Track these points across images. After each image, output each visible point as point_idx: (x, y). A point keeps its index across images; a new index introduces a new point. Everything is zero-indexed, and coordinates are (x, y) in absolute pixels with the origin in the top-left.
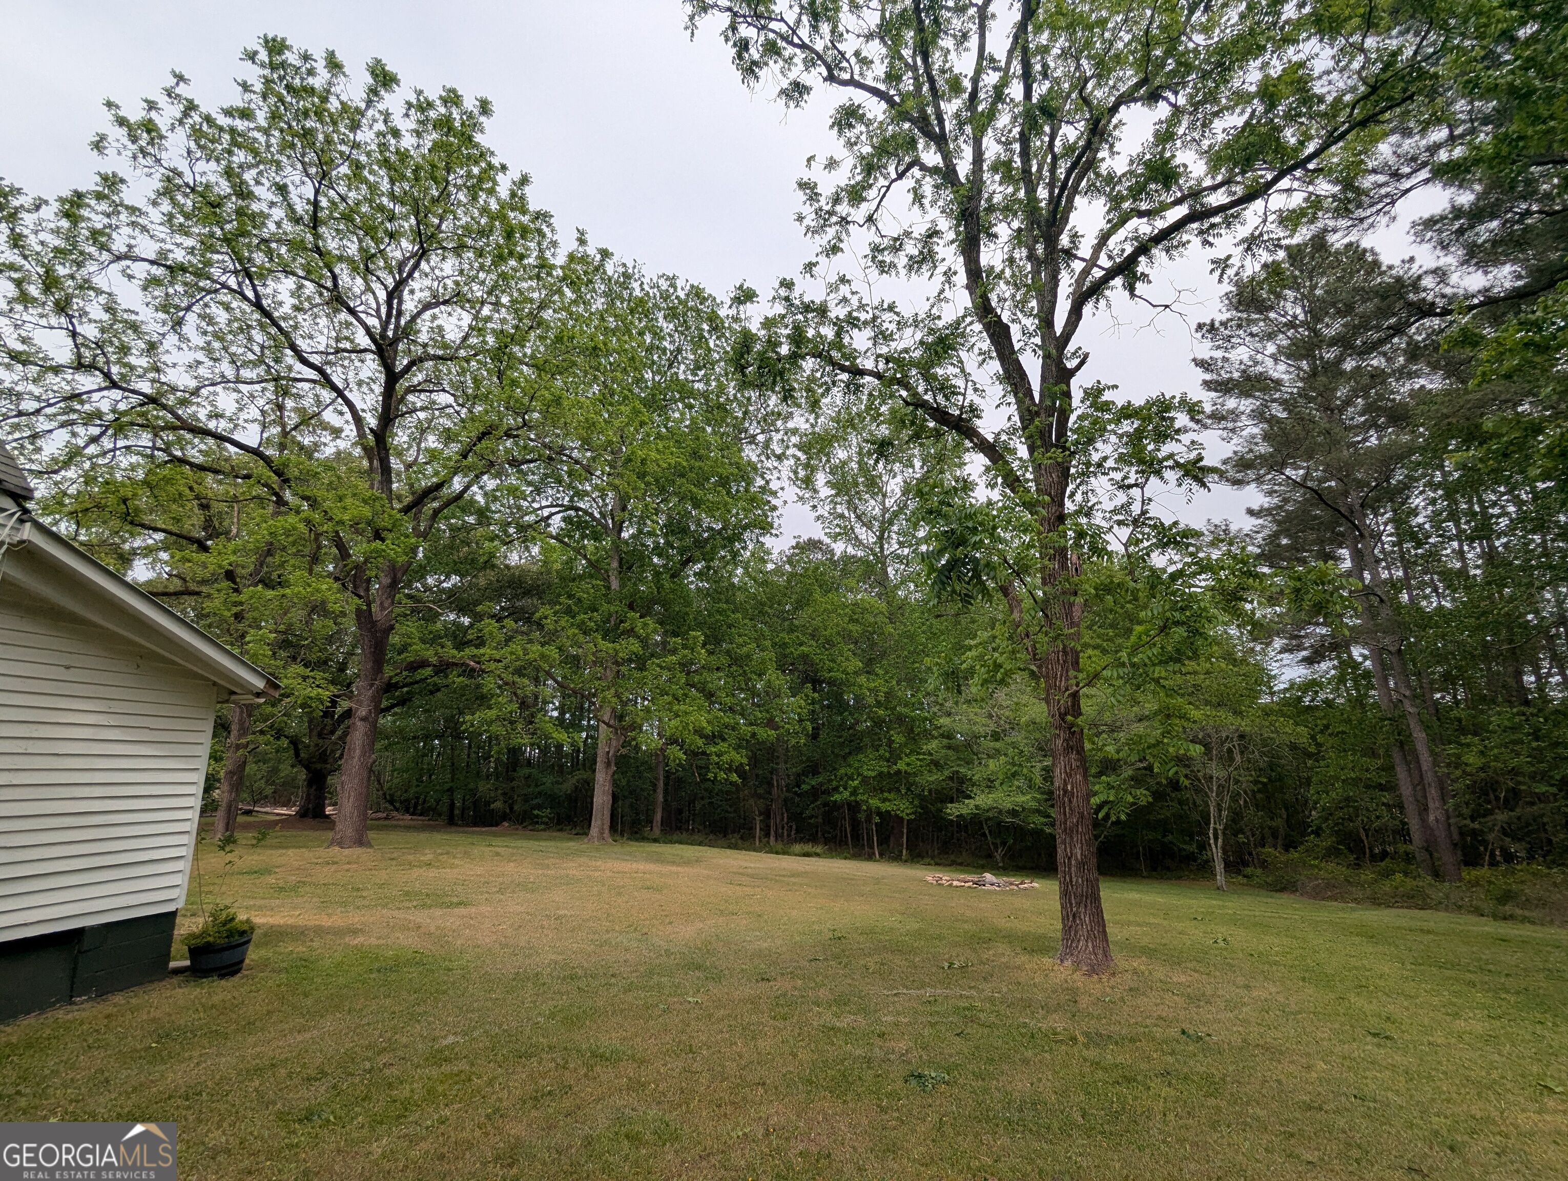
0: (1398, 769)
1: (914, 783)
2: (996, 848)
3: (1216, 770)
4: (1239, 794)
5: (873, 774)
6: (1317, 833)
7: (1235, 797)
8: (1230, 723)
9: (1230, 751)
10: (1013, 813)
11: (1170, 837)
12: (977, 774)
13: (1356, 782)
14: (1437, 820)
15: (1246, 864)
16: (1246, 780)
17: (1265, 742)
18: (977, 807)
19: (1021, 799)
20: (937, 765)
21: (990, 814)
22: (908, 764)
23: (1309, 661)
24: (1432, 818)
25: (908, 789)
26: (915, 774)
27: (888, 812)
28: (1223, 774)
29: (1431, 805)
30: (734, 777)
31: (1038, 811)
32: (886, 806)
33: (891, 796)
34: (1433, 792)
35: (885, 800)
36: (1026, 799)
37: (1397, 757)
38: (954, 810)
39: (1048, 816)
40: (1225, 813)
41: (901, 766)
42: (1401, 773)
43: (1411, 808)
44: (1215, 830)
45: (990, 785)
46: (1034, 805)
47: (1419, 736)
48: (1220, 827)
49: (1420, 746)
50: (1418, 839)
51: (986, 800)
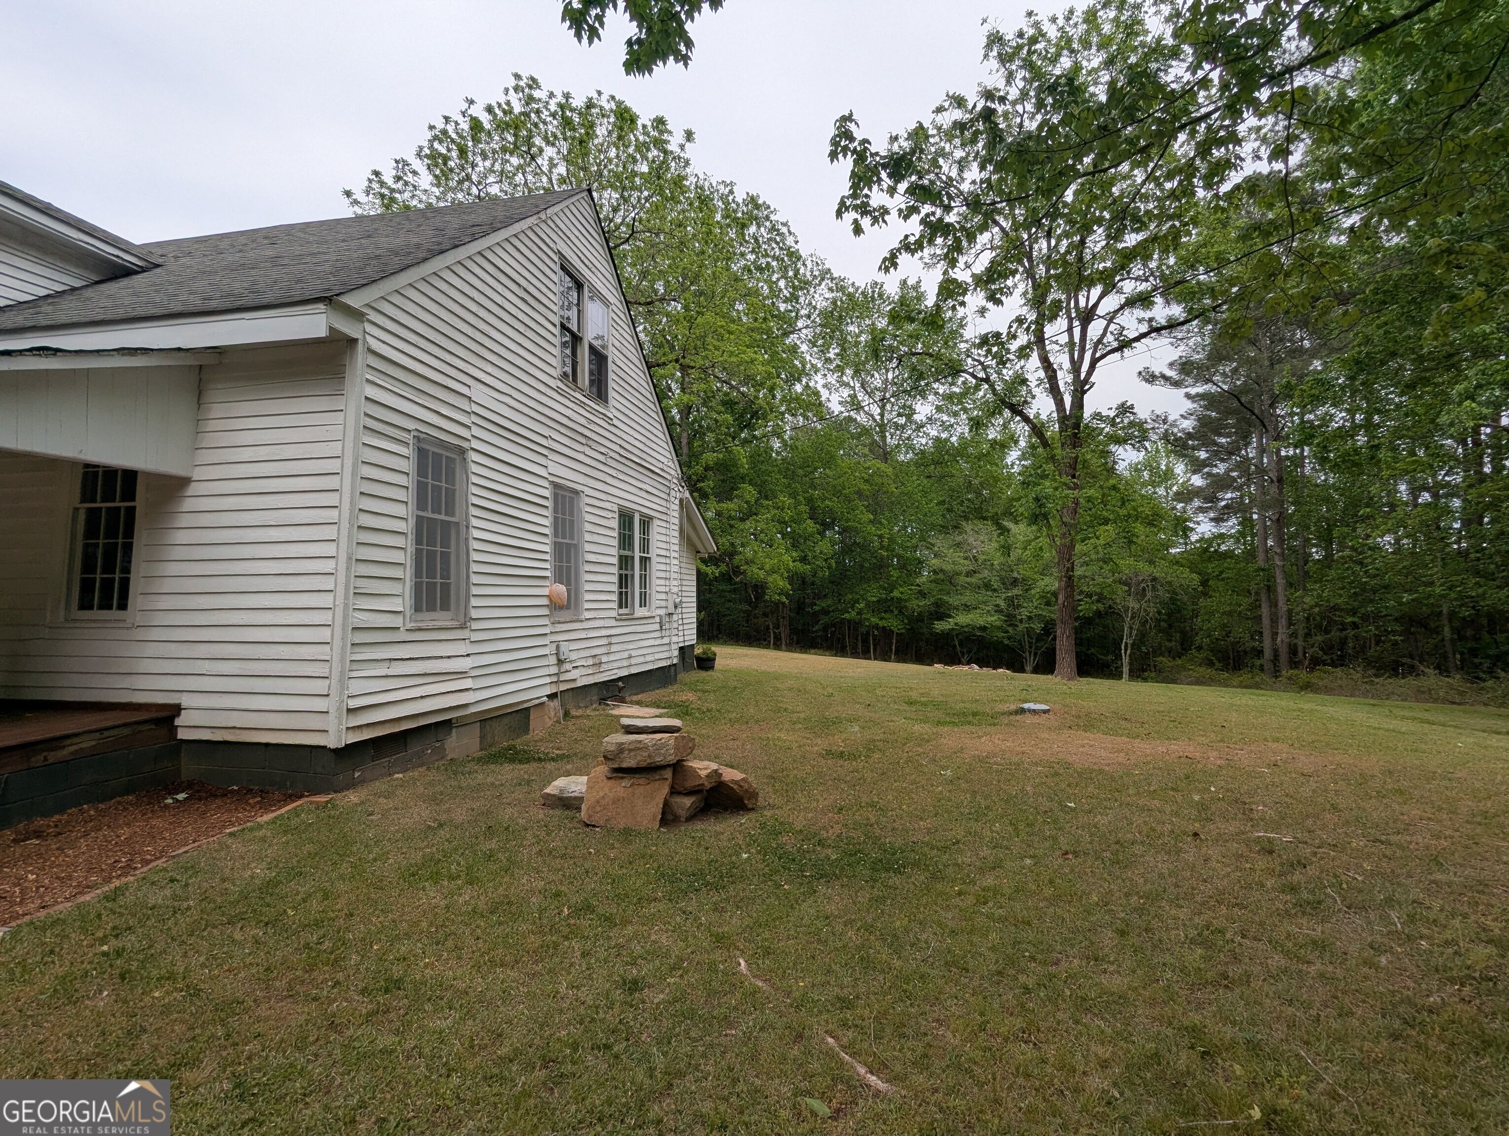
0: (1263, 605)
1: (906, 607)
2: (963, 654)
3: (1133, 604)
4: (1147, 621)
5: (875, 599)
6: (1199, 648)
7: (1144, 623)
8: (1146, 569)
9: (1144, 589)
10: (983, 629)
11: (1092, 650)
12: (954, 600)
13: (1230, 614)
14: (1282, 641)
15: (1144, 671)
16: (1152, 610)
17: (1170, 583)
18: (956, 624)
19: (990, 619)
20: (922, 594)
21: (966, 629)
22: (902, 593)
23: (1217, 520)
24: (1279, 639)
25: (900, 611)
26: (906, 601)
27: (884, 627)
28: (1137, 606)
29: (1280, 631)
30: (784, 599)
31: (999, 628)
32: (882, 623)
33: (887, 616)
34: (1283, 622)
35: (881, 619)
36: (994, 619)
37: (1264, 597)
38: (940, 626)
39: (1007, 632)
40: (1134, 632)
41: (896, 594)
42: (1265, 611)
43: (1267, 634)
44: (1126, 644)
45: (967, 608)
46: (998, 623)
47: (1280, 581)
48: (1130, 642)
49: (1280, 589)
50: (1268, 654)
51: (963, 619)
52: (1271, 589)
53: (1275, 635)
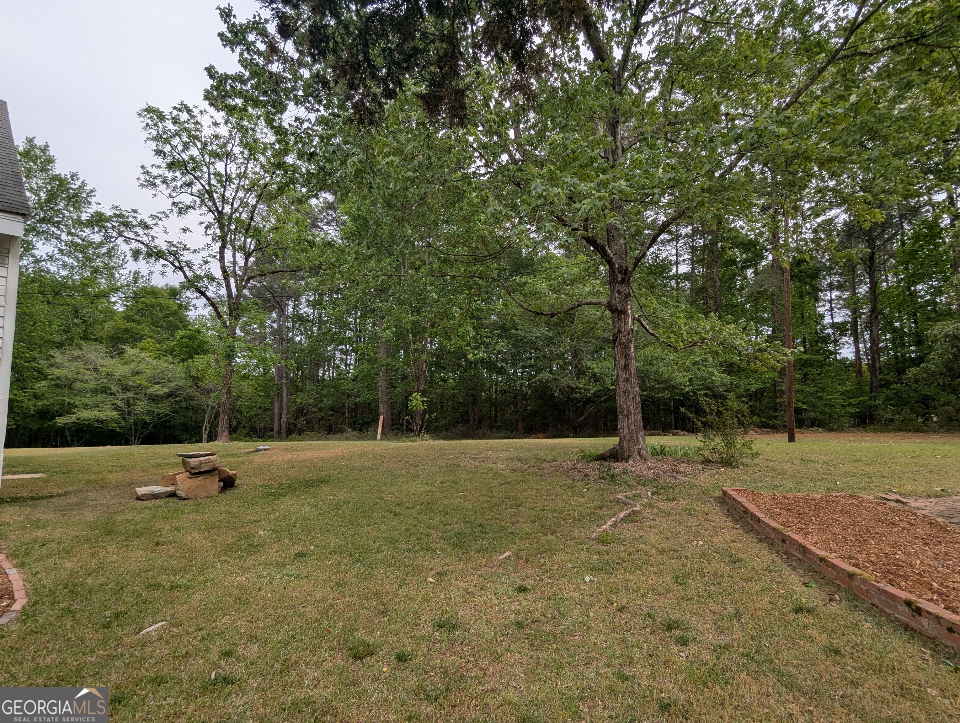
0: (276, 403)
13: (261, 408)
14: (284, 421)
18: (78, 419)
19: (108, 414)
24: (282, 420)
29: (283, 416)
31: (114, 421)
34: (285, 411)
36: (114, 414)
37: (276, 398)
39: (119, 423)
40: (212, 419)
42: (276, 405)
43: (276, 417)
46: (117, 417)
47: (285, 391)
49: (285, 396)
50: (276, 428)
51: (86, 415)
52: (280, 395)
53: (281, 418)
